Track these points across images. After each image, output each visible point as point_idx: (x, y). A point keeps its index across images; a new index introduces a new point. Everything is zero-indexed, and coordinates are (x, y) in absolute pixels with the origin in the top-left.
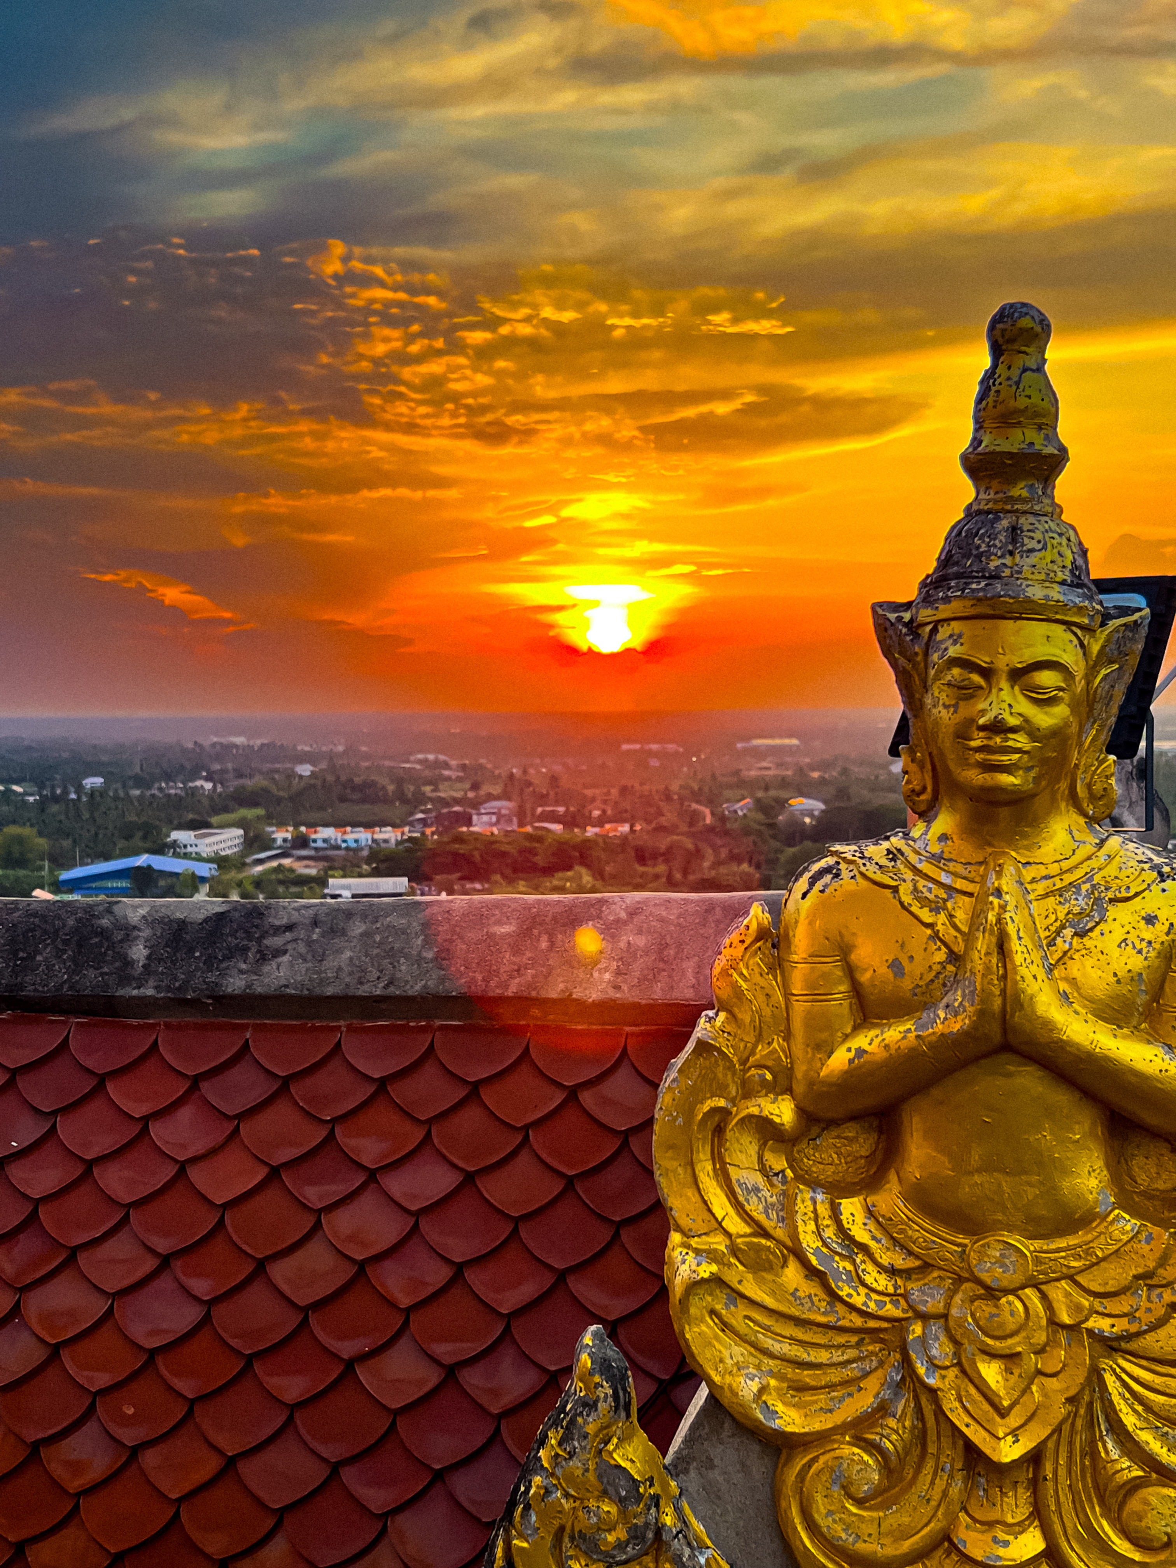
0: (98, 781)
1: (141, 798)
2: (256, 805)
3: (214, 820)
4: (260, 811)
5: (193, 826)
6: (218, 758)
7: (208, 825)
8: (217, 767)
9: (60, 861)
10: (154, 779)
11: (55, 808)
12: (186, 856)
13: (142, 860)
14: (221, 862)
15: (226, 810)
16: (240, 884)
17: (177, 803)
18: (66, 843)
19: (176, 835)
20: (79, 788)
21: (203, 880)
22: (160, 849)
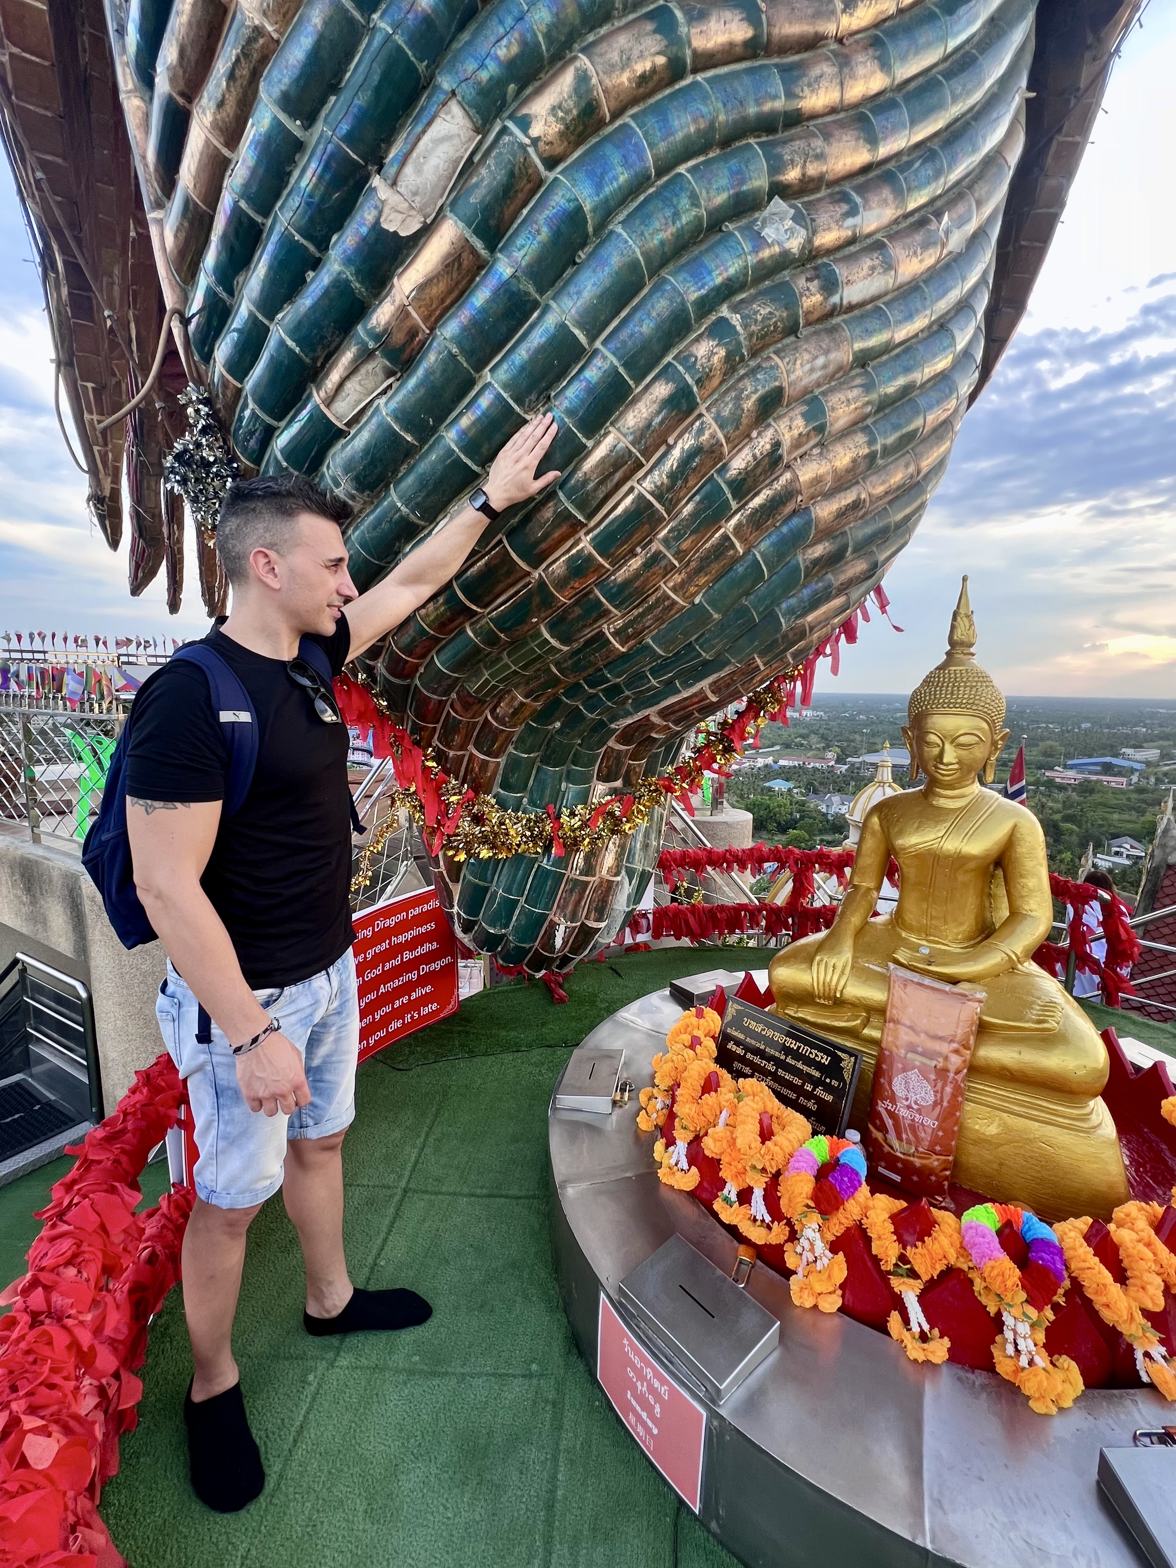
0: (1089, 725)
1: (1109, 733)
2: (1169, 739)
3: (1145, 745)
4: (1171, 743)
5: (1134, 747)
6: (1151, 718)
7: (1142, 747)
8: (1148, 721)
9: (1068, 756)
10: (1116, 725)
11: (1067, 735)
12: (1129, 759)
13: (1108, 759)
14: (1148, 764)
15: (1152, 741)
16: (1156, 774)
17: (1127, 737)
18: (1072, 750)
19: (1123, 750)
20: (1079, 728)
21: (1137, 770)
22: (1116, 755)
